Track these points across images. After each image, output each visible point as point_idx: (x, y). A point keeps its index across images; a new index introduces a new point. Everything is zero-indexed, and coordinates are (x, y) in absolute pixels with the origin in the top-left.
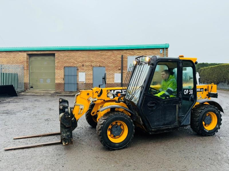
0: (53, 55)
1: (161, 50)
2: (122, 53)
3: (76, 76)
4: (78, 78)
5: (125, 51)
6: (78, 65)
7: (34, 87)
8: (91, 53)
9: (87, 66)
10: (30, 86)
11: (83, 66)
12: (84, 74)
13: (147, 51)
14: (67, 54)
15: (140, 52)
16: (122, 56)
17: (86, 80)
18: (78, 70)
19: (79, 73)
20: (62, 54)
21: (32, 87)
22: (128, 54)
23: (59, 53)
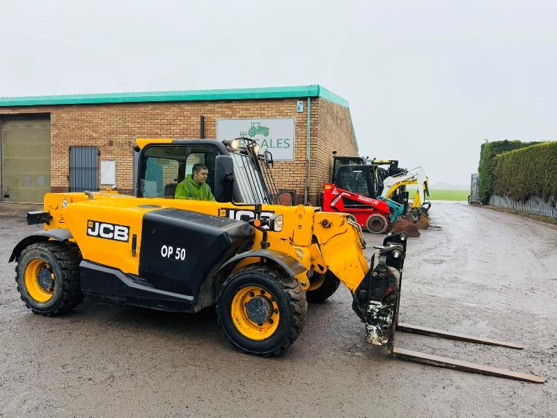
0: (46, 117)
1: (299, 102)
2: (204, 109)
3: (96, 169)
4: (99, 175)
5: (210, 106)
6: (99, 143)
7: (12, 196)
8: (128, 111)
9: (120, 145)
10: (4, 194)
11: (111, 144)
12: (113, 164)
13: (264, 105)
14: (76, 113)
15: (248, 107)
16: (203, 118)
17: (117, 180)
18: (99, 155)
19: (102, 162)
20: (65, 115)
21: (7, 196)
22: (218, 113)
23: (60, 111)
